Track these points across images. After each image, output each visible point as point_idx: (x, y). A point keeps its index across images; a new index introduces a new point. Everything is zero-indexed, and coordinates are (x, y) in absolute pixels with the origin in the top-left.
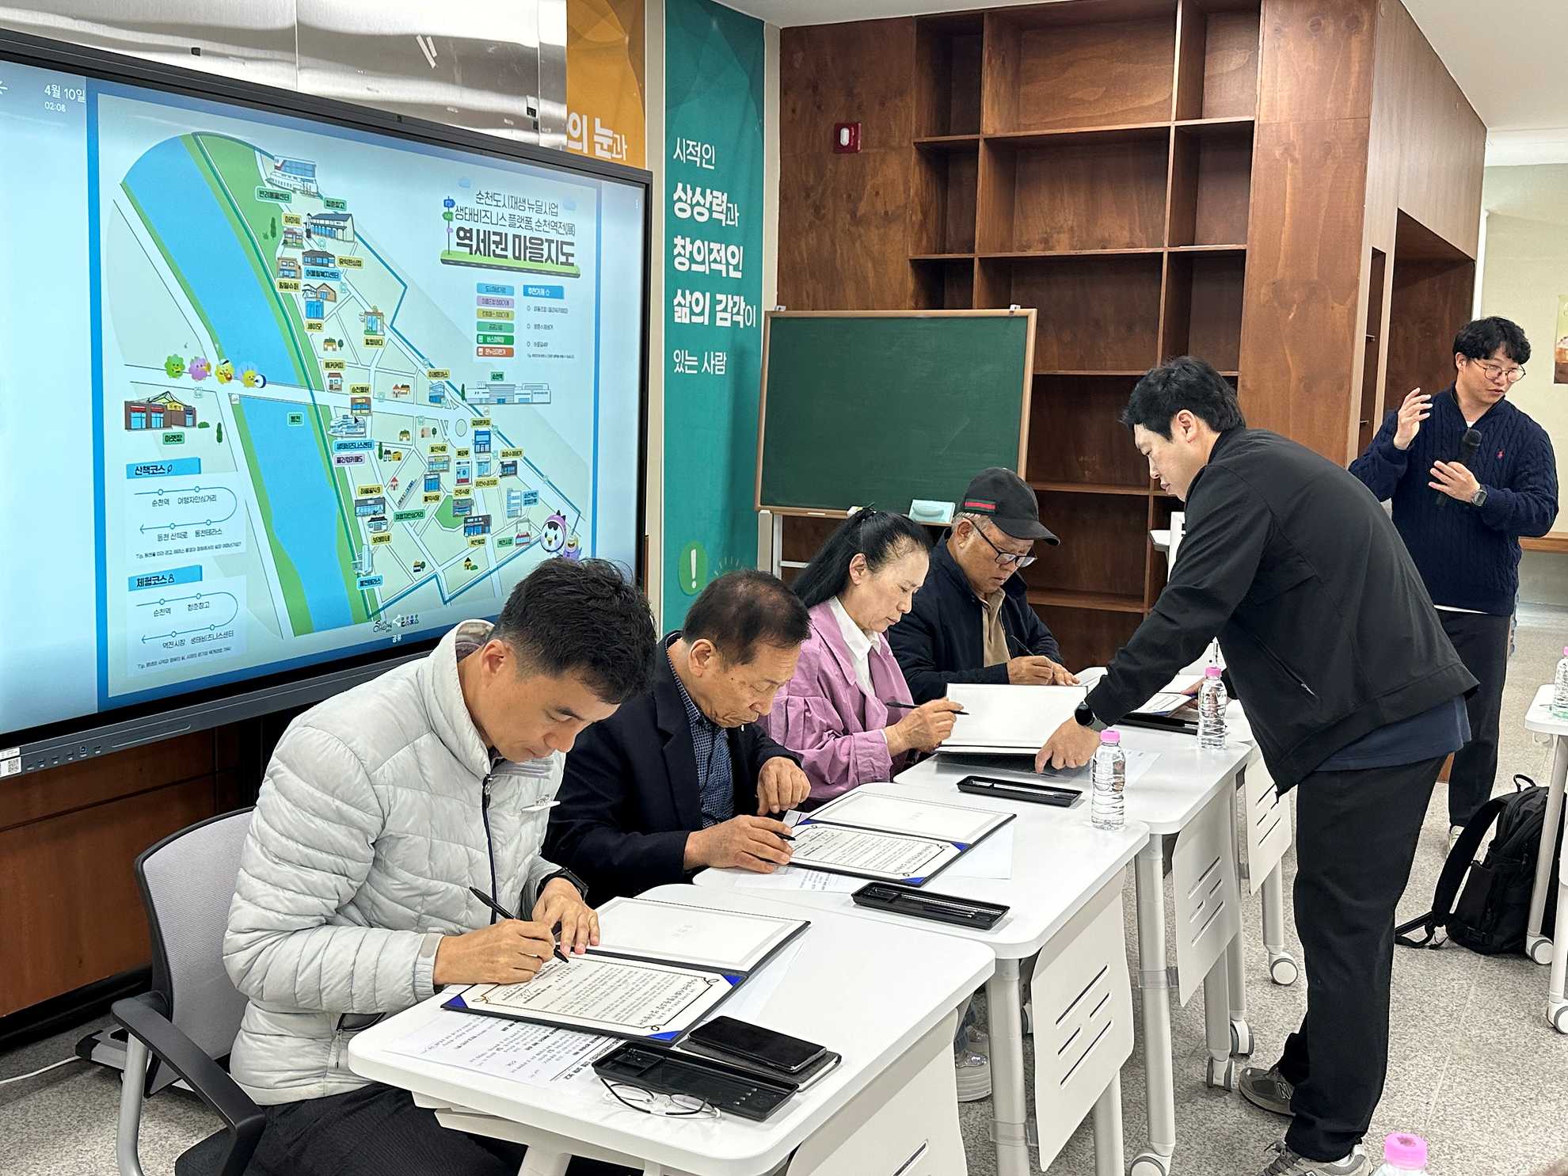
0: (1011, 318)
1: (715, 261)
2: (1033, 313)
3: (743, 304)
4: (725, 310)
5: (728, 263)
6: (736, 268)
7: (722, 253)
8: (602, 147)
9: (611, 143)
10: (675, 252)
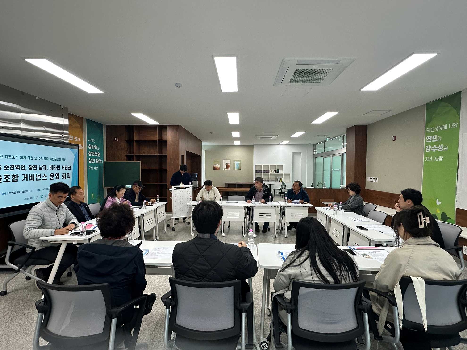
0: (138, 162)
1: (96, 155)
2: (141, 161)
3: (101, 160)
4: (97, 161)
5: (98, 155)
6: (99, 155)
7: (97, 153)
8: (76, 139)
9: (77, 139)
10: (89, 153)
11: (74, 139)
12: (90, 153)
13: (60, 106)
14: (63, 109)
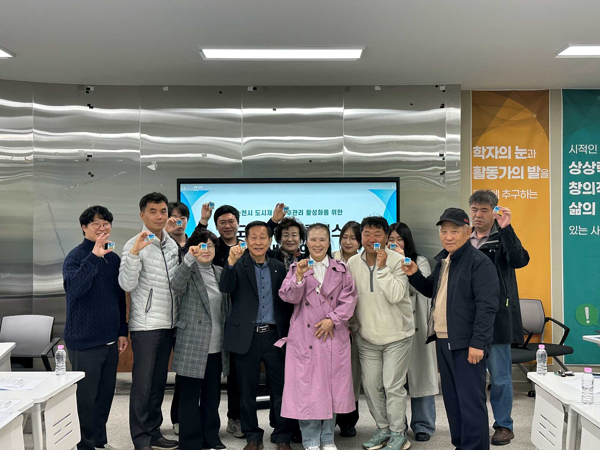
8: (519, 155)
9: (526, 153)
10: (570, 188)
11: (513, 155)
12: (577, 186)
13: (437, 86)
14: (444, 91)
